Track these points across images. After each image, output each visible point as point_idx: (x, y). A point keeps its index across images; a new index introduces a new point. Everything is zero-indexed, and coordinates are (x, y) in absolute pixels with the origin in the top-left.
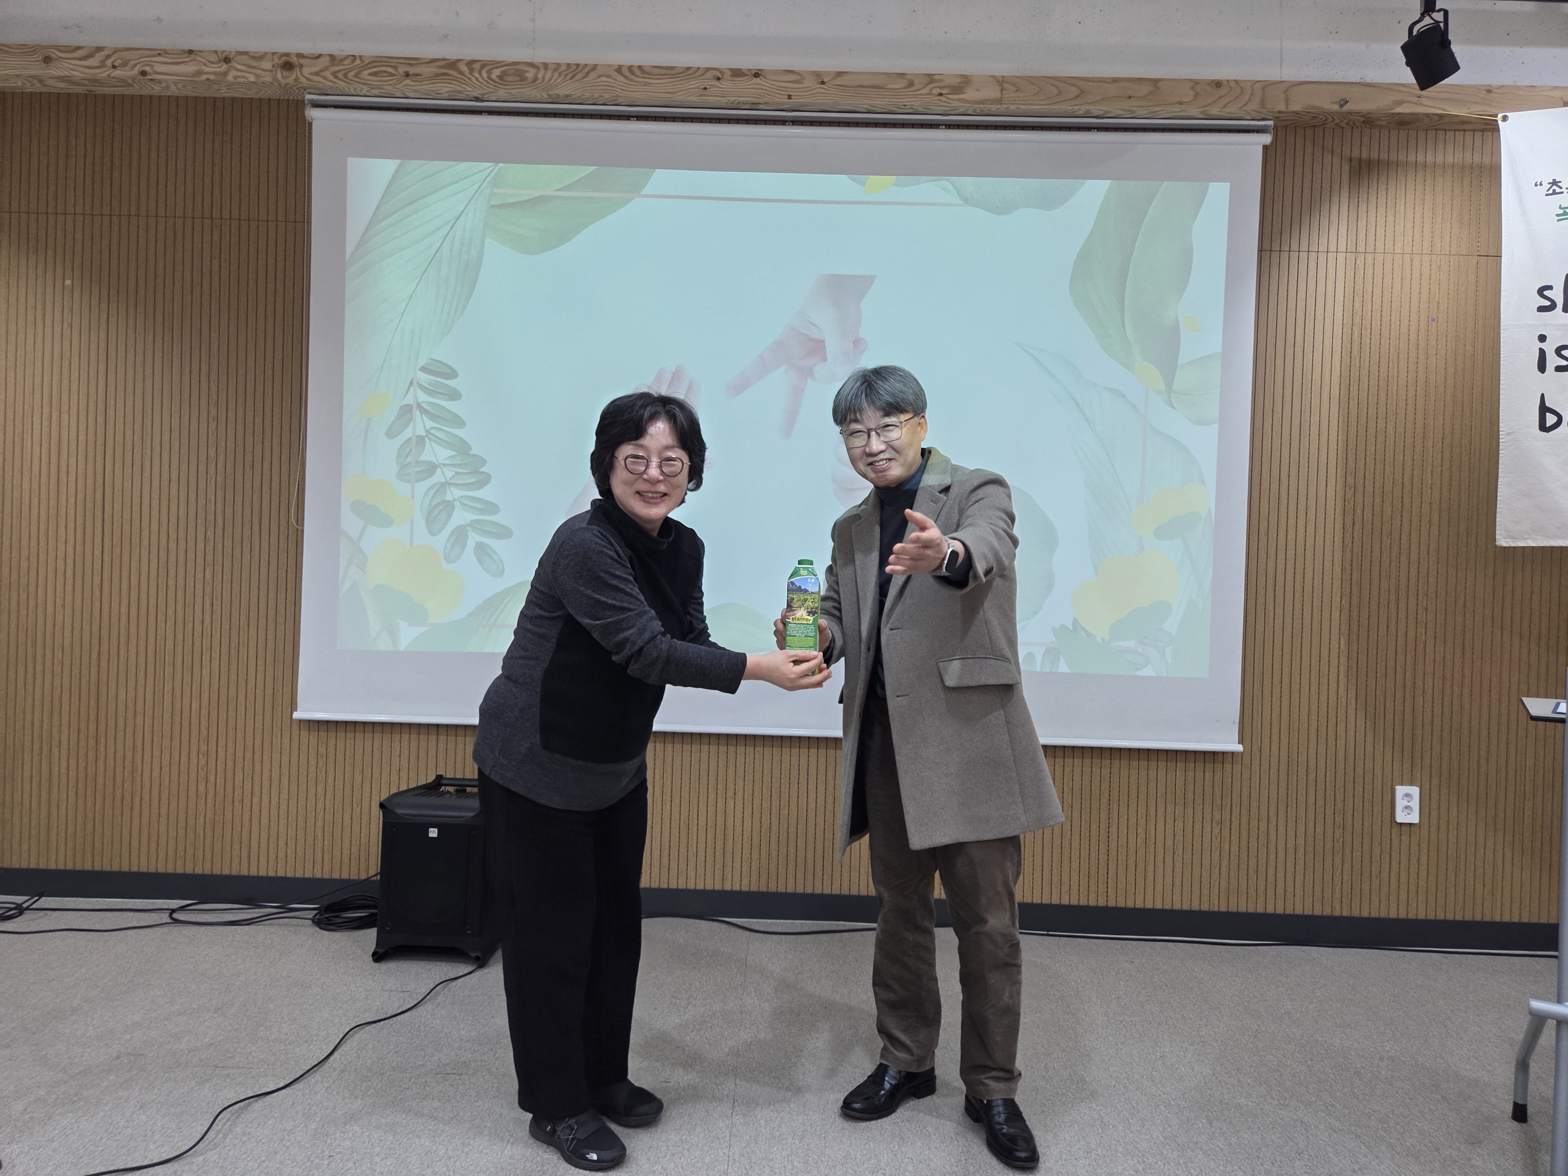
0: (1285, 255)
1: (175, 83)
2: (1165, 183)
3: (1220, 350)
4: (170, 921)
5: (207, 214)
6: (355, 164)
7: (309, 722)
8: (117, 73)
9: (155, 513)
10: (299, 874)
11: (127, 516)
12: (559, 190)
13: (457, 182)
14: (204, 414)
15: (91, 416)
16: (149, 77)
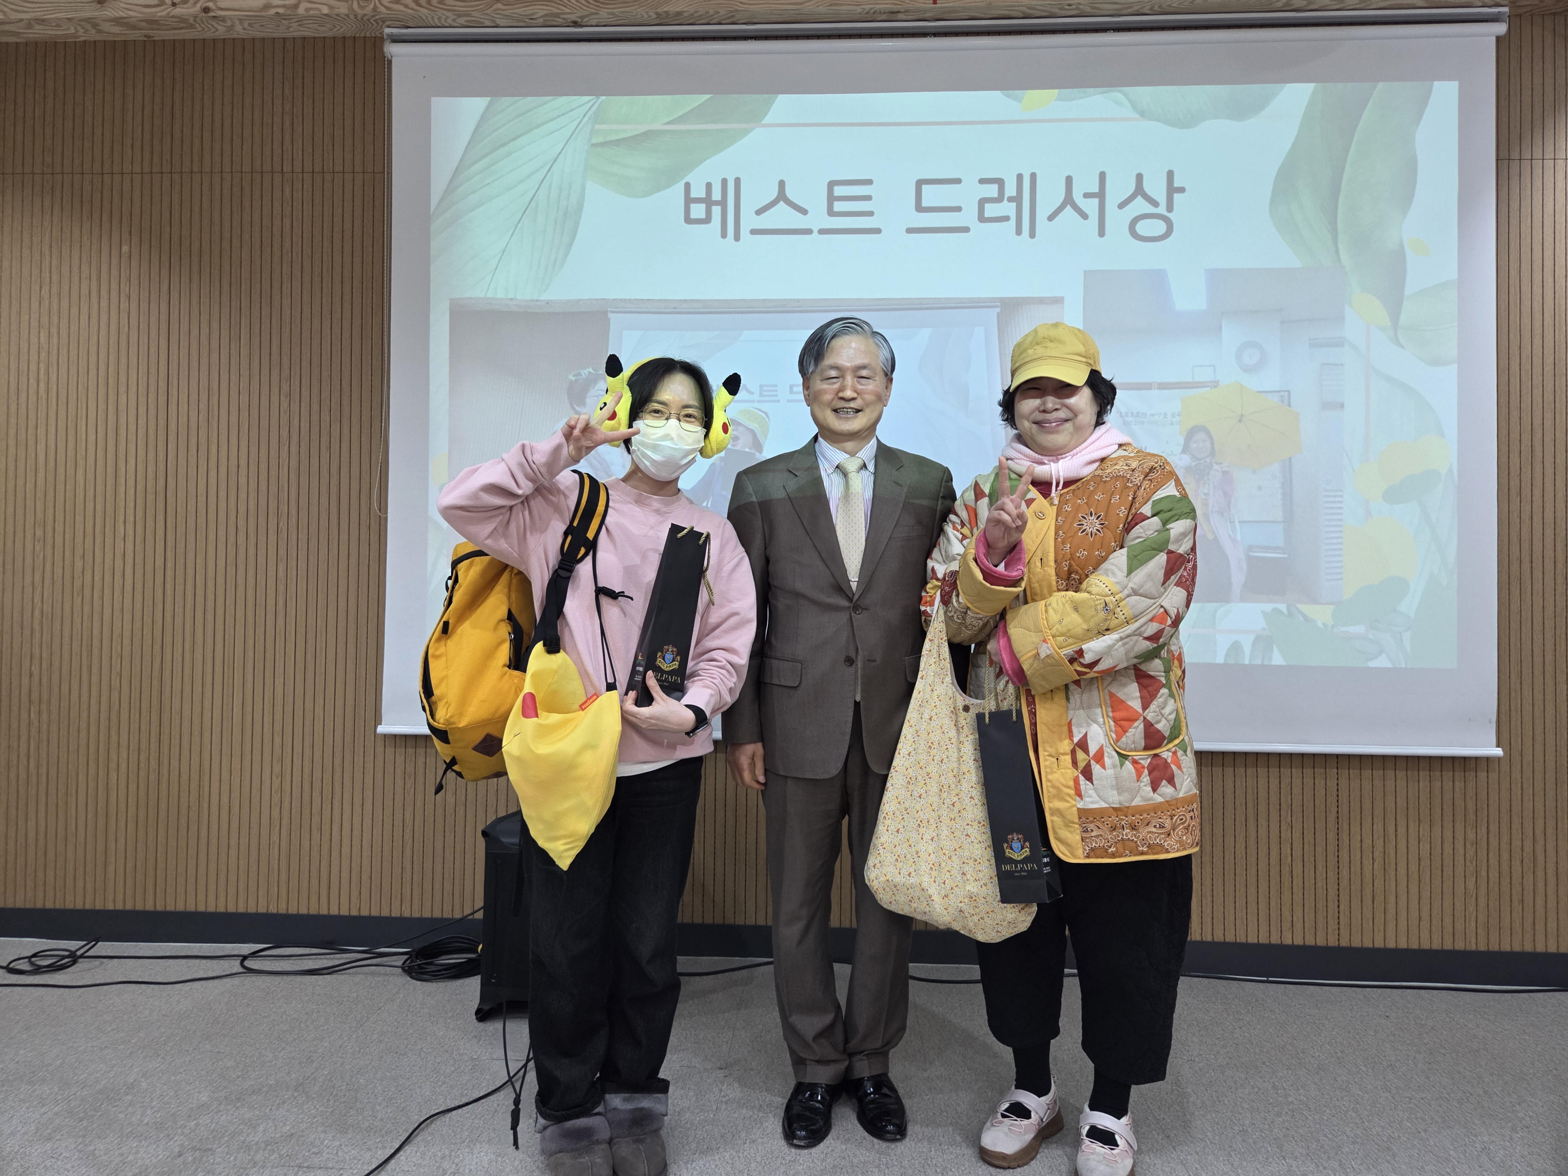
0: (1526, 164)
1: (241, 20)
2: (1381, 85)
3: (1455, 276)
4: (241, 970)
5: (277, 167)
6: (440, 105)
7: (395, 736)
8: (178, 11)
9: (222, 505)
10: (385, 913)
11: (191, 508)
12: (669, 123)
13: (553, 120)
14: (275, 390)
15: (152, 396)
16: (212, 14)
